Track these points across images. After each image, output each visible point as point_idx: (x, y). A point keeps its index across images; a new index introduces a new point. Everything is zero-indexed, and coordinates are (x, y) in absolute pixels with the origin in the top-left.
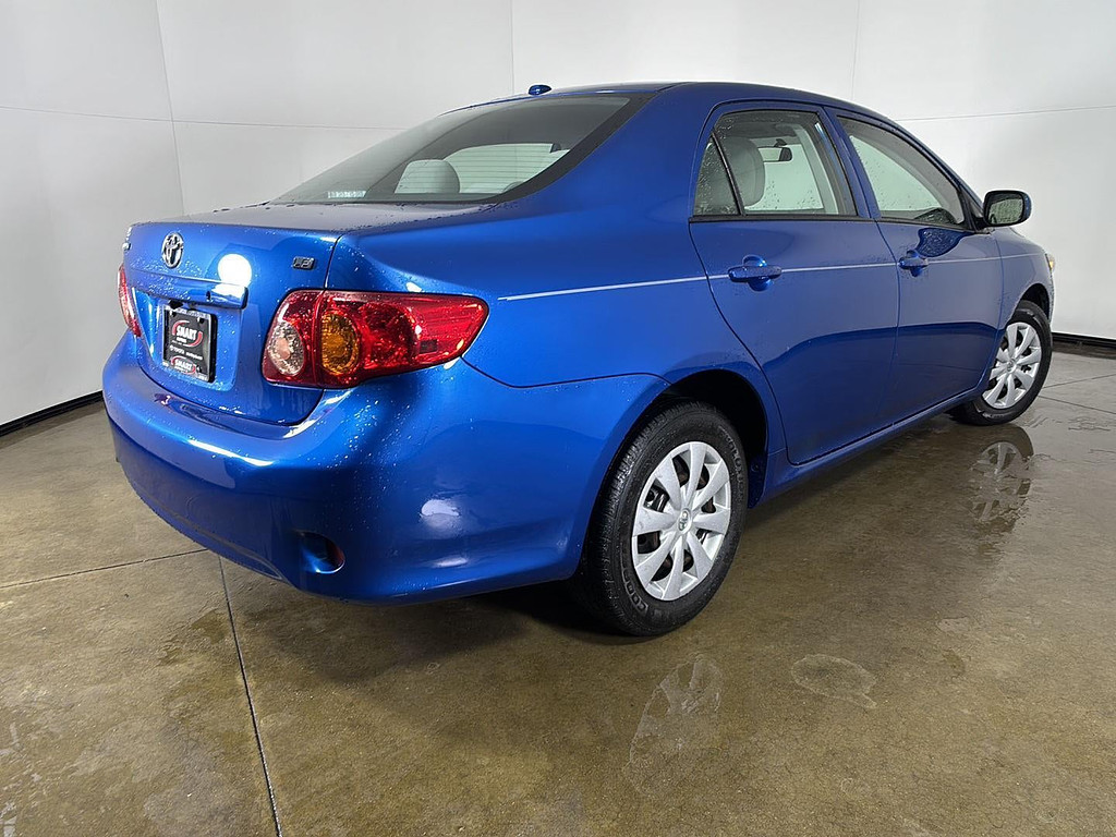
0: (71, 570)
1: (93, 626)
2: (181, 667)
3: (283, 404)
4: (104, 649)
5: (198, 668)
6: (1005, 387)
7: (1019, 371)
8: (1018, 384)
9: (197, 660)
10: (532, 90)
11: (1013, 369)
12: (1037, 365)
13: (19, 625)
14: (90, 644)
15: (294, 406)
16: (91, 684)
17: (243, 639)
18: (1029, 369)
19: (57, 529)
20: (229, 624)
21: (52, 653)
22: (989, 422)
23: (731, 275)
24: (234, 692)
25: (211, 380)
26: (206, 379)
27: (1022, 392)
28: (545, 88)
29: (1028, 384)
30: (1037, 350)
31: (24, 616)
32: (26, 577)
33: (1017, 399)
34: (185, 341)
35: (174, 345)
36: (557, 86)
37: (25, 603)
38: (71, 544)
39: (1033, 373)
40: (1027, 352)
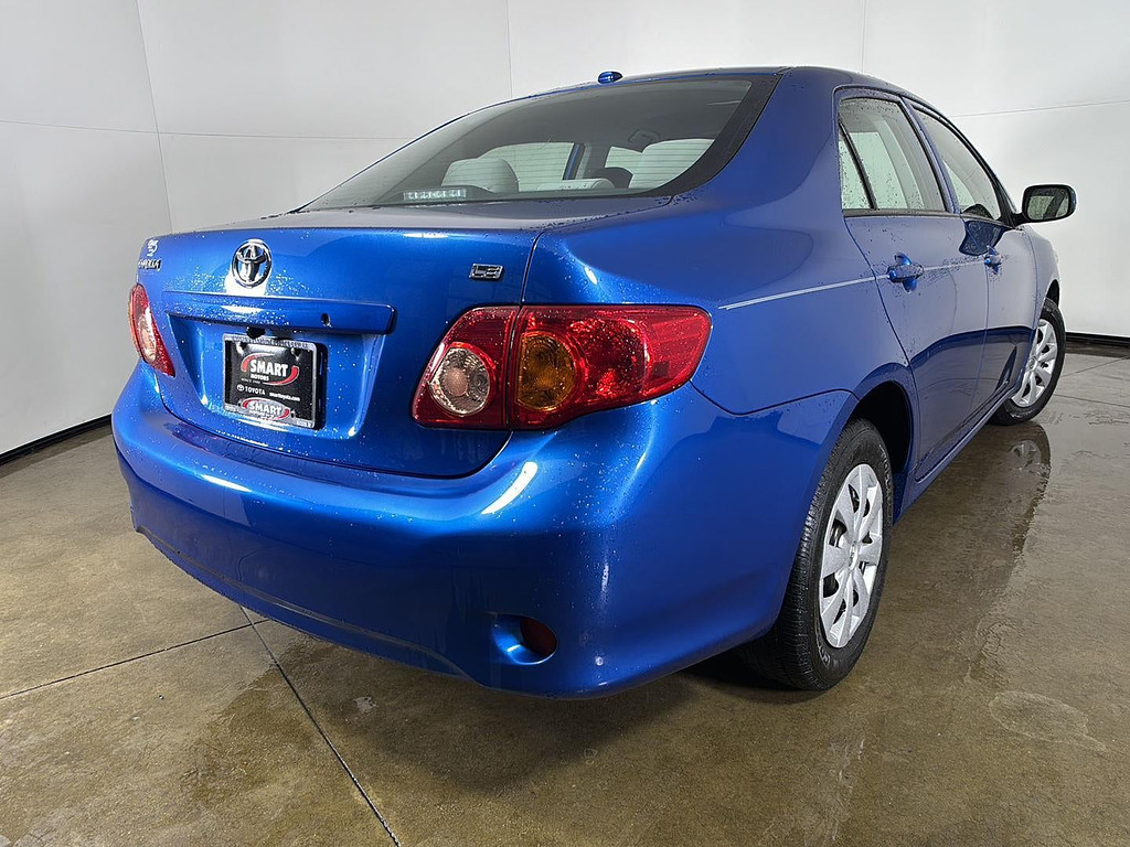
0: (75, 669)
1: (133, 742)
2: (274, 789)
3: (443, 451)
4: (160, 774)
5: (297, 787)
6: (1028, 386)
7: (1039, 368)
8: (1039, 381)
9: (291, 775)
10: (602, 78)
11: (1035, 366)
12: (1053, 361)
13: (33, 752)
14: (139, 768)
15: (461, 453)
16: (163, 826)
17: (338, 741)
18: (1047, 366)
19: (34, 617)
20: (309, 722)
21: (93, 787)
22: (1016, 422)
23: (891, 275)
24: (359, 815)
25: (318, 426)
26: (310, 424)
27: (1041, 389)
28: (617, 76)
29: (1047, 381)
30: (1054, 346)
31: (33, 739)
32: (18, 685)
33: (1038, 396)
34: (264, 378)
35: (244, 384)
36: (628, 73)
37: (29, 721)
38: (63, 635)
39: (1050, 370)
40: (1046, 349)
